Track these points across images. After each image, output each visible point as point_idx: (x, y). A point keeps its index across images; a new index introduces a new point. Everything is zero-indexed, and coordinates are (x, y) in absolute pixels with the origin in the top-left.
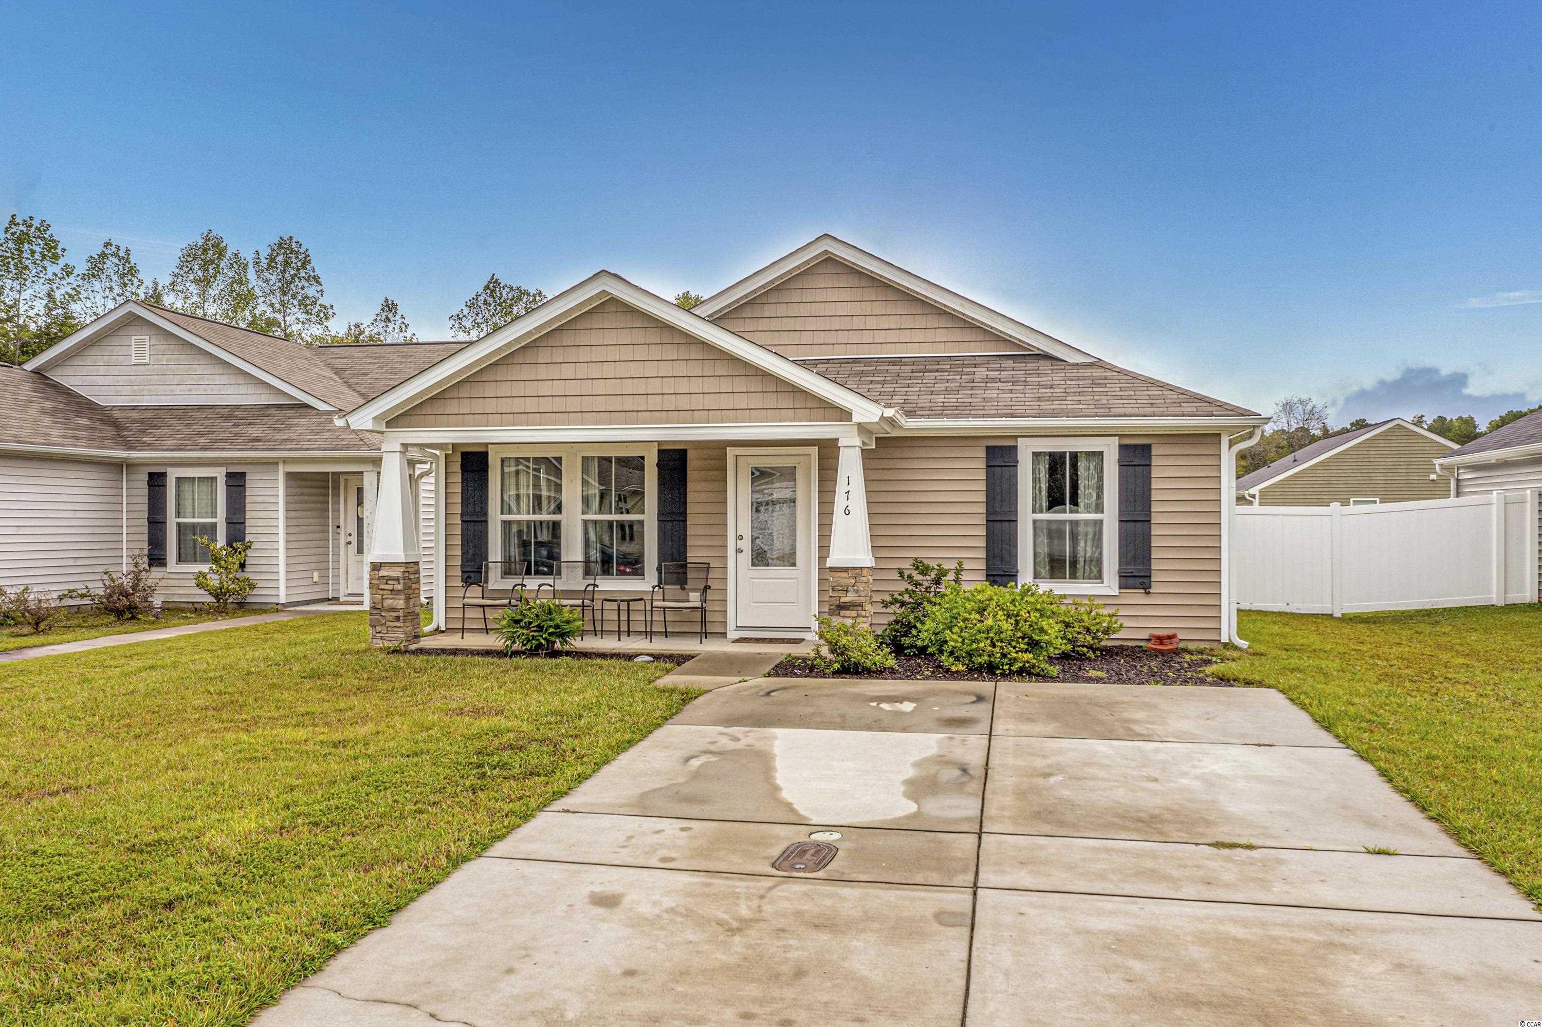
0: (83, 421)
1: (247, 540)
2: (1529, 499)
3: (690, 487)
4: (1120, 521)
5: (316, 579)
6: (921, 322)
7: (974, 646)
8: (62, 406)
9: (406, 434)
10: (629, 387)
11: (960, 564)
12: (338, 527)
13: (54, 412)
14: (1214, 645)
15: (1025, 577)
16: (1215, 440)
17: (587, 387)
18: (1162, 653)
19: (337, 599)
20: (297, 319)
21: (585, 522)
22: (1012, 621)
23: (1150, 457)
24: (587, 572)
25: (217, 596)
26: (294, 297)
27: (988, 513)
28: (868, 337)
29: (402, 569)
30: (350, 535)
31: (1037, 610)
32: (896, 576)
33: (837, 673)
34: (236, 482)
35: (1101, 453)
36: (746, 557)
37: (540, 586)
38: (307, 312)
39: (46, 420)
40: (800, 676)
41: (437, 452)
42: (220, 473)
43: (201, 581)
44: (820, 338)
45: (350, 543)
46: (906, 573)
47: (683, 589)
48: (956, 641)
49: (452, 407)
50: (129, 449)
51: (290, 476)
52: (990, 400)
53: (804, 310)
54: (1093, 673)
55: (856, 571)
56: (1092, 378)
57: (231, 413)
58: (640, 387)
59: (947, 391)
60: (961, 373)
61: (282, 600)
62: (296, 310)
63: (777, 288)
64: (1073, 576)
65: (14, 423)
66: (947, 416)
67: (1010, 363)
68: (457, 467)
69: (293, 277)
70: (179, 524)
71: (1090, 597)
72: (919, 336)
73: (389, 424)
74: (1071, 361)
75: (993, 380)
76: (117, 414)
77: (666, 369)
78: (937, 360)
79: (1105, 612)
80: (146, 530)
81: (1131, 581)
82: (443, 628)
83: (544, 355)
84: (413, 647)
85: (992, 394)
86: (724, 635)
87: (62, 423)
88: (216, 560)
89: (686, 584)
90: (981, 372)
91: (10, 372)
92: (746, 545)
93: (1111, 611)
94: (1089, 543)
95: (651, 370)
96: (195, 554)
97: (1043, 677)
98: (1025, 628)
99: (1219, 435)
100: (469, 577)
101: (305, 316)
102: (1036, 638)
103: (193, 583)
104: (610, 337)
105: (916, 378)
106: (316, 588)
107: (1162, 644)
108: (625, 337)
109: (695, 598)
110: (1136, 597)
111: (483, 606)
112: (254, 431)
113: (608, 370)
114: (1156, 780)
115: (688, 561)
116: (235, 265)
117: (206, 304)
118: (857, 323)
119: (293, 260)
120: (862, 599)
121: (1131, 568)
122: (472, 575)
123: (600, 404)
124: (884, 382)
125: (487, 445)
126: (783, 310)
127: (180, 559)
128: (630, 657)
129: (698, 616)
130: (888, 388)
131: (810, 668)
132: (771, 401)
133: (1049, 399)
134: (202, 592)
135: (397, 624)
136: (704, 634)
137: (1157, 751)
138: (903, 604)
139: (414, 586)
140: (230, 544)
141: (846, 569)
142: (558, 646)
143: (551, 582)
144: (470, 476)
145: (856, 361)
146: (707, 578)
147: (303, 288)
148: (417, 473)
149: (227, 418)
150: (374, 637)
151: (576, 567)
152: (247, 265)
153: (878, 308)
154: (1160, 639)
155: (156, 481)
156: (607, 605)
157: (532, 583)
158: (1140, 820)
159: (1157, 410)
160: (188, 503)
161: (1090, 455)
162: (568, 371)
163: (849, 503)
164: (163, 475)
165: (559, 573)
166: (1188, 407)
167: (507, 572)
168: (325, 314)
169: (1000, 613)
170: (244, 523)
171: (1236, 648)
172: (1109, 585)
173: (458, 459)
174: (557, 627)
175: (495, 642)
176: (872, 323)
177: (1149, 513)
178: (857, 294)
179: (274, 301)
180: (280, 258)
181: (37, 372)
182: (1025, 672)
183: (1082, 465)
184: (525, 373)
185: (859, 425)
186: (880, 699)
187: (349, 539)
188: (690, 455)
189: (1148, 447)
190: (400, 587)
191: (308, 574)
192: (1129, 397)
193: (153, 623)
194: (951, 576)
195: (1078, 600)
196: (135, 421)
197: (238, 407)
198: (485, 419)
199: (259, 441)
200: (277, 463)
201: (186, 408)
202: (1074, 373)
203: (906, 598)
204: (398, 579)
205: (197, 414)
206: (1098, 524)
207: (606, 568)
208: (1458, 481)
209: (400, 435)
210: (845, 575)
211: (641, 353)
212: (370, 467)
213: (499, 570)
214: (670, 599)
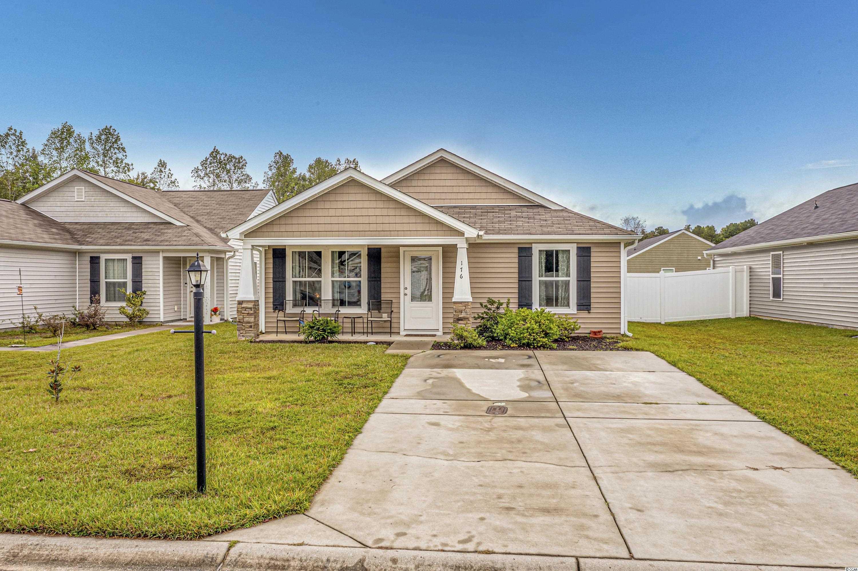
0: (54, 230)
1: (143, 290)
2: (745, 270)
3: (383, 265)
4: (578, 281)
5: (176, 309)
6: (484, 190)
7: (522, 335)
8: (42, 223)
9: (253, 241)
10: (361, 220)
11: (509, 300)
12: (186, 283)
13: (40, 226)
14: (618, 335)
15: (536, 306)
16: (618, 245)
17: (341, 220)
18: (597, 339)
19: (186, 319)
20: (113, 170)
21: (333, 281)
22: (538, 324)
23: (590, 252)
24: (334, 305)
25: (131, 318)
26: (111, 158)
27: (519, 277)
28: (460, 196)
29: (253, 304)
31: (548, 320)
32: (479, 306)
33: (462, 348)
34: (137, 261)
35: (569, 250)
36: (409, 297)
37: (314, 311)
38: (118, 167)
39: (39, 230)
40: (445, 350)
41: (261, 249)
42: (129, 257)
43: (122, 311)
44: (438, 196)
45: (192, 292)
46: (484, 304)
47: (380, 312)
48: (513, 333)
49: (276, 228)
50: (80, 245)
51: (165, 258)
52: (519, 226)
53: (431, 183)
54: (571, 347)
55: (465, 304)
56: (563, 217)
57: (130, 226)
58: (366, 220)
59: (500, 222)
60: (504, 214)
61: (162, 319)
62: (111, 165)
63: (418, 173)
64: (557, 305)
65: (26, 231)
66: (501, 234)
67: (525, 209)
68: (271, 255)
69: (111, 147)
70: (106, 282)
71: (566, 314)
72: (484, 196)
73: (246, 236)
74: (553, 208)
75: (519, 217)
76: (68, 226)
77: (378, 212)
78: (493, 207)
79: (572, 321)
80: (89, 285)
81: (582, 307)
82: (264, 332)
83: (321, 205)
84: (257, 340)
85: (520, 223)
86: (399, 333)
87: (46, 231)
88: (129, 300)
89: (381, 310)
90: (513, 213)
91: (11, 204)
92: (409, 292)
93: (575, 320)
94: (563, 290)
95: (371, 212)
96: (115, 297)
97: (552, 349)
98: (544, 327)
99: (620, 243)
100: (277, 307)
101: (116, 168)
102: (548, 332)
103: (118, 312)
104: (352, 197)
105: (484, 216)
106: (176, 314)
107: (596, 335)
108: (359, 197)
109: (385, 317)
110: (584, 314)
111: (284, 321)
112: (145, 236)
113: (351, 212)
115: (382, 299)
116: (78, 141)
117: (62, 161)
118: (455, 190)
119: (111, 139)
120: (468, 316)
121: (582, 301)
122: (278, 306)
123: (347, 227)
124: (470, 217)
125: (285, 246)
126: (420, 183)
127: (107, 300)
128: (366, 342)
129: (388, 324)
130: (472, 220)
131: (448, 346)
132: (427, 227)
133: (547, 226)
134: (123, 316)
135: (251, 329)
136: (391, 333)
138: (483, 318)
139: (257, 311)
140: (134, 291)
141: (461, 303)
142: (330, 338)
143: (317, 309)
144: (277, 259)
145: (455, 207)
146: (391, 307)
147: (115, 153)
148: (227, 257)
149: (129, 229)
150: (239, 335)
151: (328, 302)
152: (85, 141)
153: (465, 183)
154: (595, 333)
155: (94, 261)
156: (345, 320)
157: (309, 310)
159: (593, 232)
160: (111, 272)
161: (563, 251)
162: (332, 212)
163: (462, 273)
164: (98, 258)
165: (321, 305)
166: (607, 231)
167: (295, 305)
168: (128, 168)
169: (533, 321)
170: (141, 282)
171: (627, 336)
172: (573, 309)
173: (271, 252)
174: (330, 329)
176: (462, 190)
177: (590, 278)
178: (455, 176)
179: (99, 160)
180: (103, 137)
181: (23, 204)
182: (544, 347)
183: (560, 256)
184: (312, 213)
185: (466, 238)
186: (488, 357)
188: (382, 250)
189: (590, 248)
190: (252, 312)
191: (173, 307)
192: (581, 226)
193: (105, 331)
194: (504, 306)
195: (561, 316)
196: (80, 230)
197: (133, 223)
198: (292, 234)
199: (149, 241)
200: (159, 252)
201: (105, 224)
202: (555, 214)
203: (485, 316)
204: (251, 308)
205: (112, 227)
206: (567, 283)
207: (342, 303)
208: (714, 261)
209: (251, 241)
210: (461, 305)
211: (366, 204)
212: (207, 254)
213: (291, 304)
214: (375, 316)
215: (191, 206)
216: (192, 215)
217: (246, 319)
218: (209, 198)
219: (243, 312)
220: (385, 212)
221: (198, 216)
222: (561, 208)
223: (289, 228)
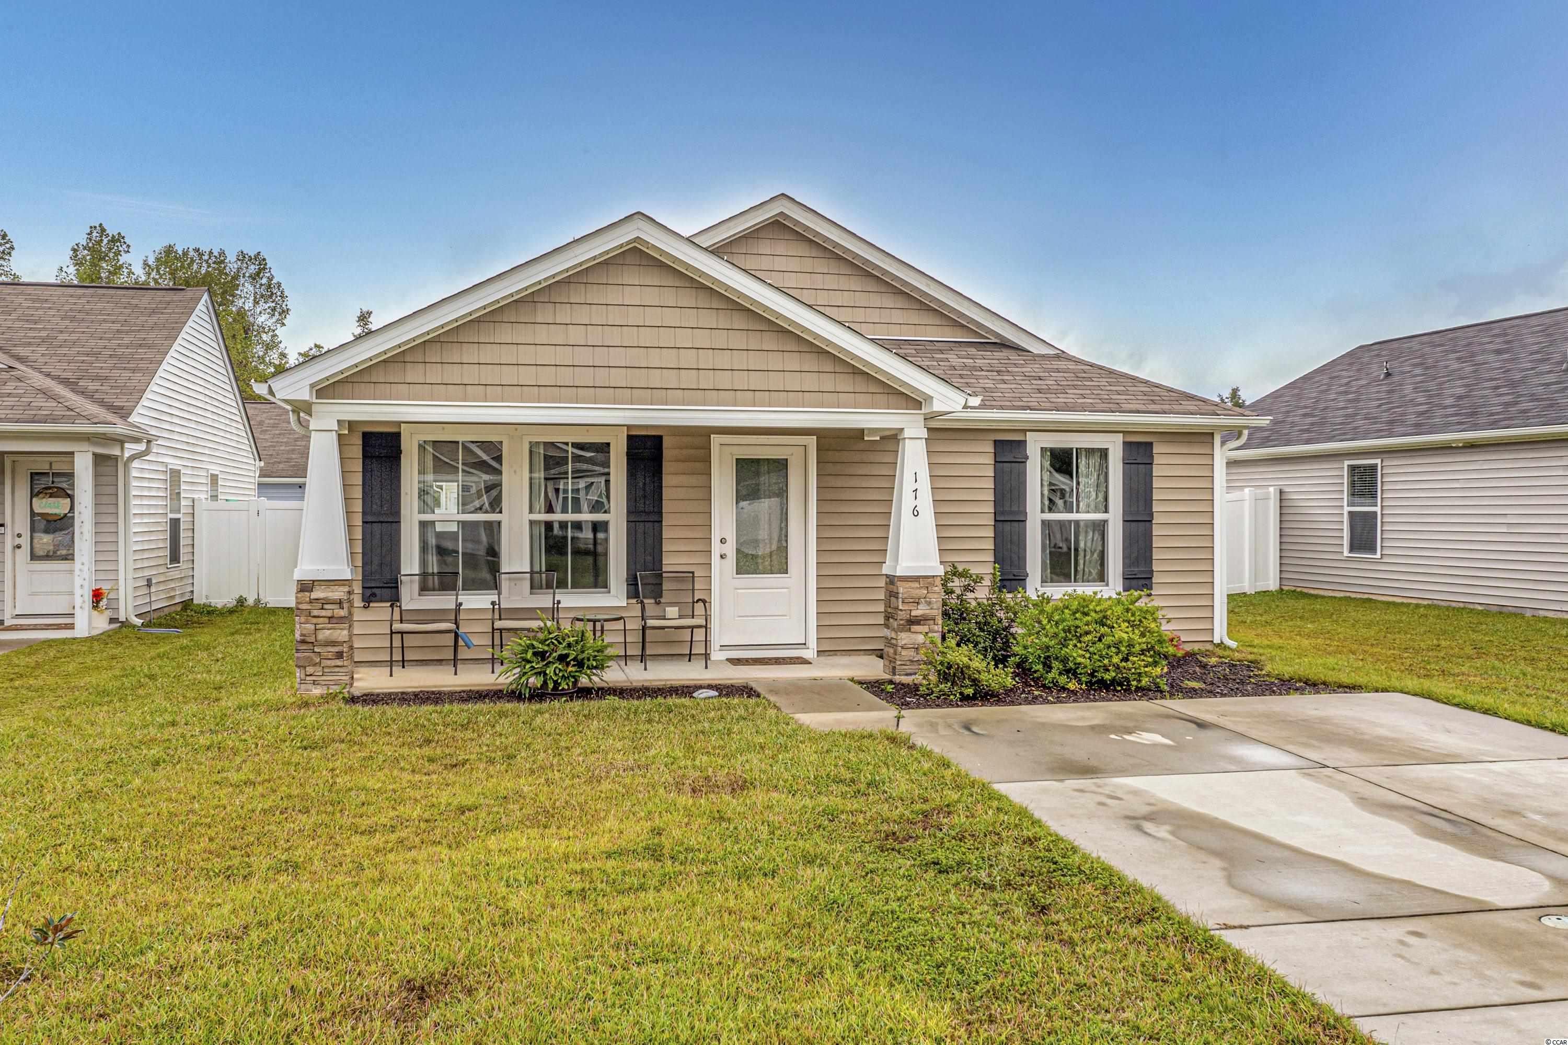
2: (1272, 496)
4: (1124, 521)
9: (342, 408)
10: (655, 358)
15: (1035, 582)
16: (1209, 439)
17: (601, 356)
21: (532, 523)
23: (1151, 456)
24: (533, 587)
27: (996, 513)
30: (19, 536)
35: (1108, 450)
36: (732, 562)
37: (492, 603)
45: (19, 547)
52: (992, 390)
55: (928, 580)
56: (1060, 371)
58: (668, 357)
64: (1076, 579)
68: (356, 452)
72: (873, 315)
73: (323, 393)
75: (975, 369)
77: (702, 338)
81: (1134, 582)
83: (544, 314)
85: (988, 383)
86: (707, 656)
89: (661, 597)
92: (730, 549)
95: (684, 338)
99: (1213, 434)
100: (374, 595)
104: (632, 296)
108: (651, 296)
109: (673, 614)
113: (630, 336)
115: (665, 569)
120: (934, 612)
121: (1134, 569)
123: (618, 378)
125: (399, 424)
133: (1052, 392)
143: (493, 598)
144: (375, 465)
146: (693, 590)
148: (127, 455)
150: (302, 681)
151: (520, 580)
161: (1090, 452)
162: (576, 335)
163: (917, 502)
165: (500, 587)
171: (1226, 648)
172: (1114, 588)
173: (359, 441)
176: (823, 298)
177: (1151, 514)
178: (808, 264)
187: (18, 541)
188: (666, 443)
189: (1151, 444)
207: (559, 580)
209: (336, 408)
210: (916, 585)
211: (672, 317)
212: (85, 446)
213: (416, 587)
217: (324, 635)
219: (315, 613)
220: (721, 339)
222: (1052, 352)
223: (453, 374)
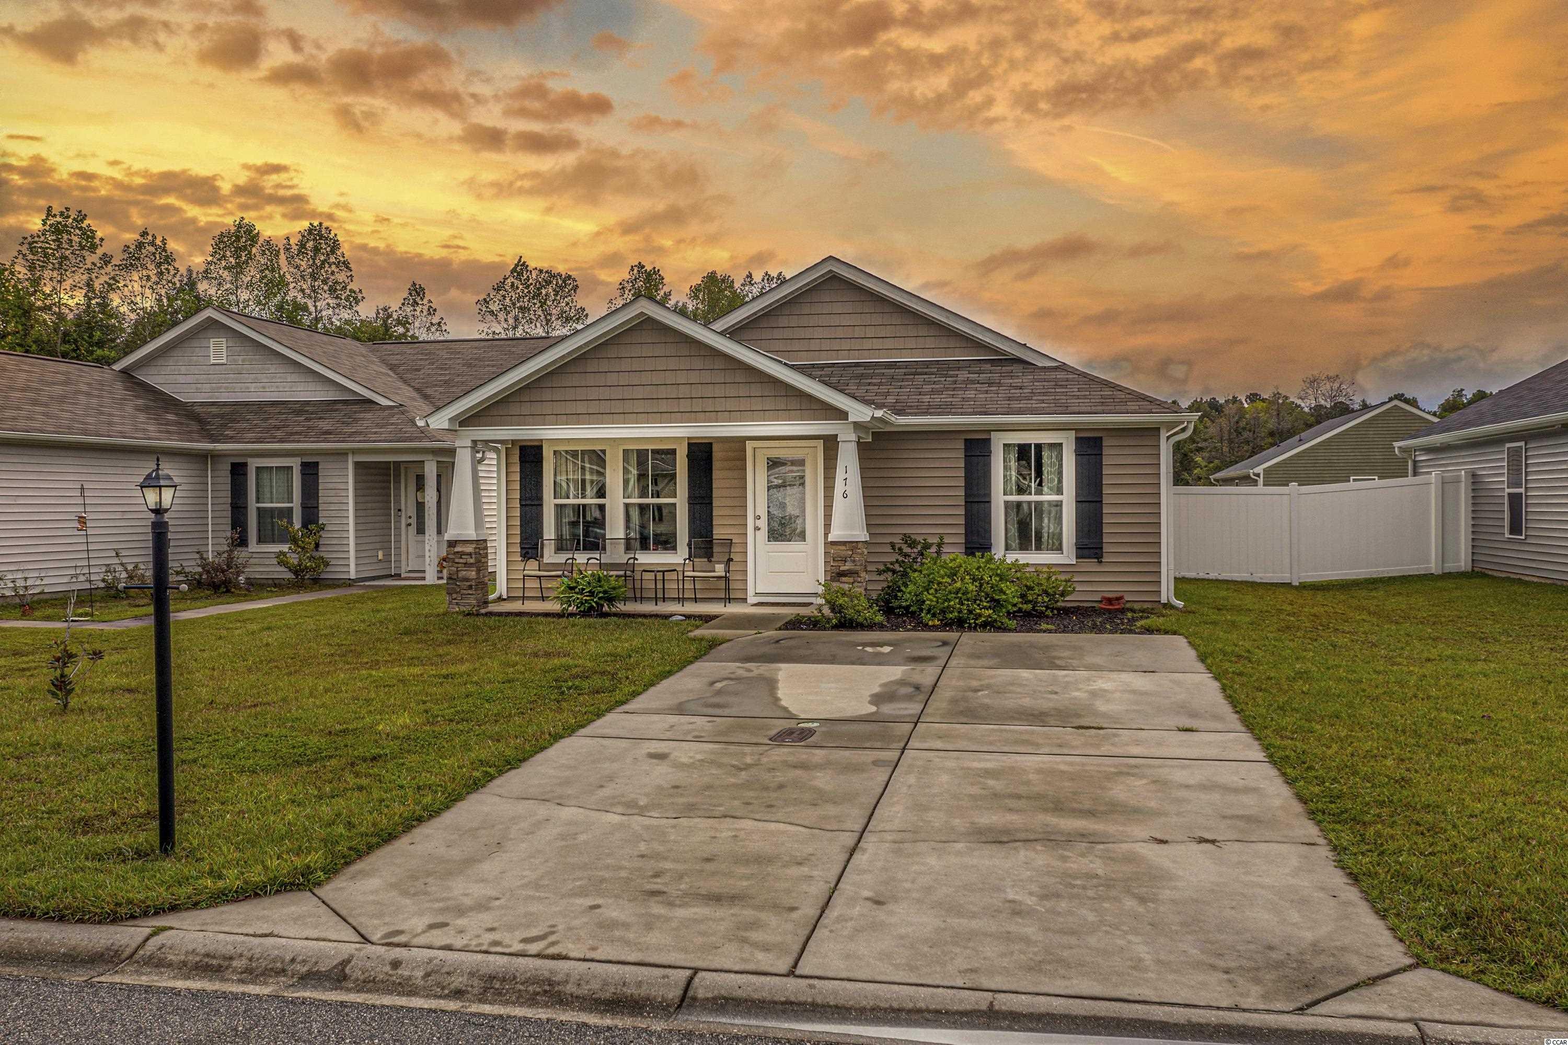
0: (171, 417)
1: (320, 522)
2: (1463, 479)
3: (716, 474)
4: (1077, 502)
5: (380, 557)
6: (912, 331)
7: (946, 604)
8: (151, 404)
9: (476, 432)
10: (663, 392)
11: (941, 539)
12: (400, 510)
13: (146, 409)
14: (1155, 605)
15: (998, 551)
16: (1155, 434)
17: (628, 392)
18: (1109, 611)
19: (399, 575)
21: (627, 506)
22: (977, 584)
23: (1101, 448)
24: (628, 548)
25: (296, 573)
26: (324, 282)
27: (966, 496)
28: (868, 344)
29: (474, 546)
30: (410, 517)
31: (997, 575)
32: (889, 549)
33: (836, 627)
34: (310, 471)
35: (1061, 445)
36: (763, 533)
37: (588, 560)
38: (337, 297)
39: (142, 417)
40: (805, 630)
41: (499, 445)
42: (295, 463)
43: (281, 559)
44: (826, 345)
45: (410, 525)
46: (897, 546)
47: (710, 561)
48: (931, 601)
49: (514, 409)
50: (213, 442)
51: (357, 465)
52: (969, 399)
53: (813, 321)
54: (1044, 626)
55: (853, 545)
56: (1056, 380)
57: (301, 408)
59: (933, 392)
60: (946, 376)
61: (353, 575)
62: (327, 296)
63: (789, 302)
64: (1038, 548)
65: (116, 419)
66: (931, 414)
67: (988, 366)
68: (516, 458)
69: (323, 262)
70: (258, 508)
71: (1048, 566)
72: (911, 343)
73: (462, 424)
74: (1040, 365)
75: (973, 382)
76: (198, 409)
77: (694, 377)
78: (927, 364)
79: (1063, 577)
80: (229, 514)
81: (1086, 552)
82: (505, 597)
83: (592, 366)
84: (483, 611)
85: (970, 394)
86: (744, 600)
87: (155, 419)
88: (294, 541)
89: (712, 556)
90: (963, 375)
91: (102, 372)
92: (763, 523)
93: (1067, 577)
94: (1052, 520)
95: (682, 378)
96: (273, 535)
97: (1005, 629)
98: (988, 589)
99: (1159, 429)
100: (527, 553)
102: (997, 597)
103: (275, 561)
104: (646, 351)
105: (907, 380)
106: (380, 566)
107: (1111, 604)
108: (659, 350)
109: (720, 570)
110: (1090, 565)
111: (539, 577)
112: (325, 425)
113: (646, 378)
114: (1056, 693)
115: (715, 537)
116: (267, 252)
118: (858, 332)
119: (323, 245)
120: (858, 568)
121: (1086, 541)
122: (529, 551)
124: (880, 384)
125: (541, 440)
126: (794, 321)
127: (260, 541)
128: (666, 617)
129: (722, 584)
130: (884, 389)
131: (814, 624)
132: (781, 403)
133: (1018, 399)
134: (283, 569)
135: (470, 592)
136: (728, 600)
137: (1066, 676)
138: (894, 572)
139: (483, 560)
140: (305, 525)
141: (844, 543)
142: (606, 608)
143: (598, 556)
144: (527, 466)
145: (857, 365)
146: (730, 552)
147: (333, 273)
149: (298, 412)
150: (450, 603)
151: (618, 544)
152: (278, 251)
153: (877, 320)
154: (1110, 601)
155: (238, 470)
156: (647, 576)
157: (581, 558)
158: (1033, 715)
159: (1107, 408)
160: (267, 490)
161: (1052, 446)
162: (612, 379)
163: (846, 488)
164: (245, 465)
165: (604, 549)
166: (1132, 406)
167: (560, 549)
168: (354, 299)
169: (967, 577)
170: (317, 507)
171: (1172, 607)
172: (1067, 556)
173: (517, 451)
174: (605, 592)
175: (555, 607)
176: (870, 332)
177: (1101, 496)
178: (858, 307)
179: (305, 286)
180: (311, 244)
181: (124, 371)
182: (990, 625)
183: (1045, 454)
184: (575, 380)
185: (856, 424)
186: (865, 645)
187: (410, 521)
188: (715, 448)
189: (1101, 438)
190: (472, 561)
191: (373, 553)
192: (1085, 397)
193: (246, 595)
194: (934, 549)
195: (1039, 568)
196: (217, 416)
197: (308, 403)
198: (542, 419)
199: (330, 433)
200: (347, 454)
201: (261, 404)
202: (1042, 375)
203: (897, 567)
204: (470, 554)
205: (271, 410)
206: (1059, 504)
207: (644, 544)
208: (1415, 462)
209: (470, 433)
210: (844, 548)
211: (673, 364)
212: (430, 457)
213: (553, 547)
214: (699, 570)
215: (419, 370)
216: (417, 386)
217: (462, 574)
218: (452, 353)
219: (457, 560)
220: (707, 377)
221: (427, 387)
222: (1054, 364)
223: (537, 408)
